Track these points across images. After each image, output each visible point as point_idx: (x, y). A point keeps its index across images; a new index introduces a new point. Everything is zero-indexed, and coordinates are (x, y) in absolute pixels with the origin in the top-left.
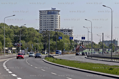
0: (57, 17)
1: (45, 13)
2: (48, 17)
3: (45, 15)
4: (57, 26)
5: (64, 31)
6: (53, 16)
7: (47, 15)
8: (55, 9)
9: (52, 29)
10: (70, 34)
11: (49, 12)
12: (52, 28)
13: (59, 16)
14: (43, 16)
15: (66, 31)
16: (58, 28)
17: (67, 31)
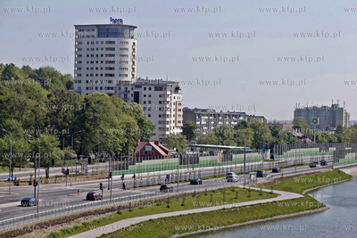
0: (126, 46)
1: (91, 33)
2: (100, 46)
3: (90, 40)
4: (126, 73)
5: (145, 89)
6: (113, 42)
7: (96, 40)
8: (121, 21)
9: (110, 82)
10: (160, 96)
11: (103, 31)
12: (111, 78)
13: (131, 41)
14: (85, 41)
15: (150, 89)
16: (129, 78)
17: (153, 88)
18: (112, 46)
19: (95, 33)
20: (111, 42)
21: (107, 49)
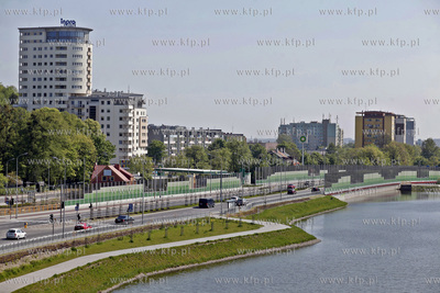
0: (80, 53)
1: (38, 37)
2: (49, 52)
3: (37, 45)
4: (80, 84)
5: (103, 103)
6: (65, 48)
7: (43, 45)
8: (74, 22)
9: (61, 95)
10: (121, 111)
11: (52, 34)
12: (62, 91)
13: (85, 47)
14: (30, 46)
15: (109, 103)
16: (83, 91)
17: (112, 102)
18: (63, 52)
19: (43, 37)
20: (62, 48)
21: (57, 56)
